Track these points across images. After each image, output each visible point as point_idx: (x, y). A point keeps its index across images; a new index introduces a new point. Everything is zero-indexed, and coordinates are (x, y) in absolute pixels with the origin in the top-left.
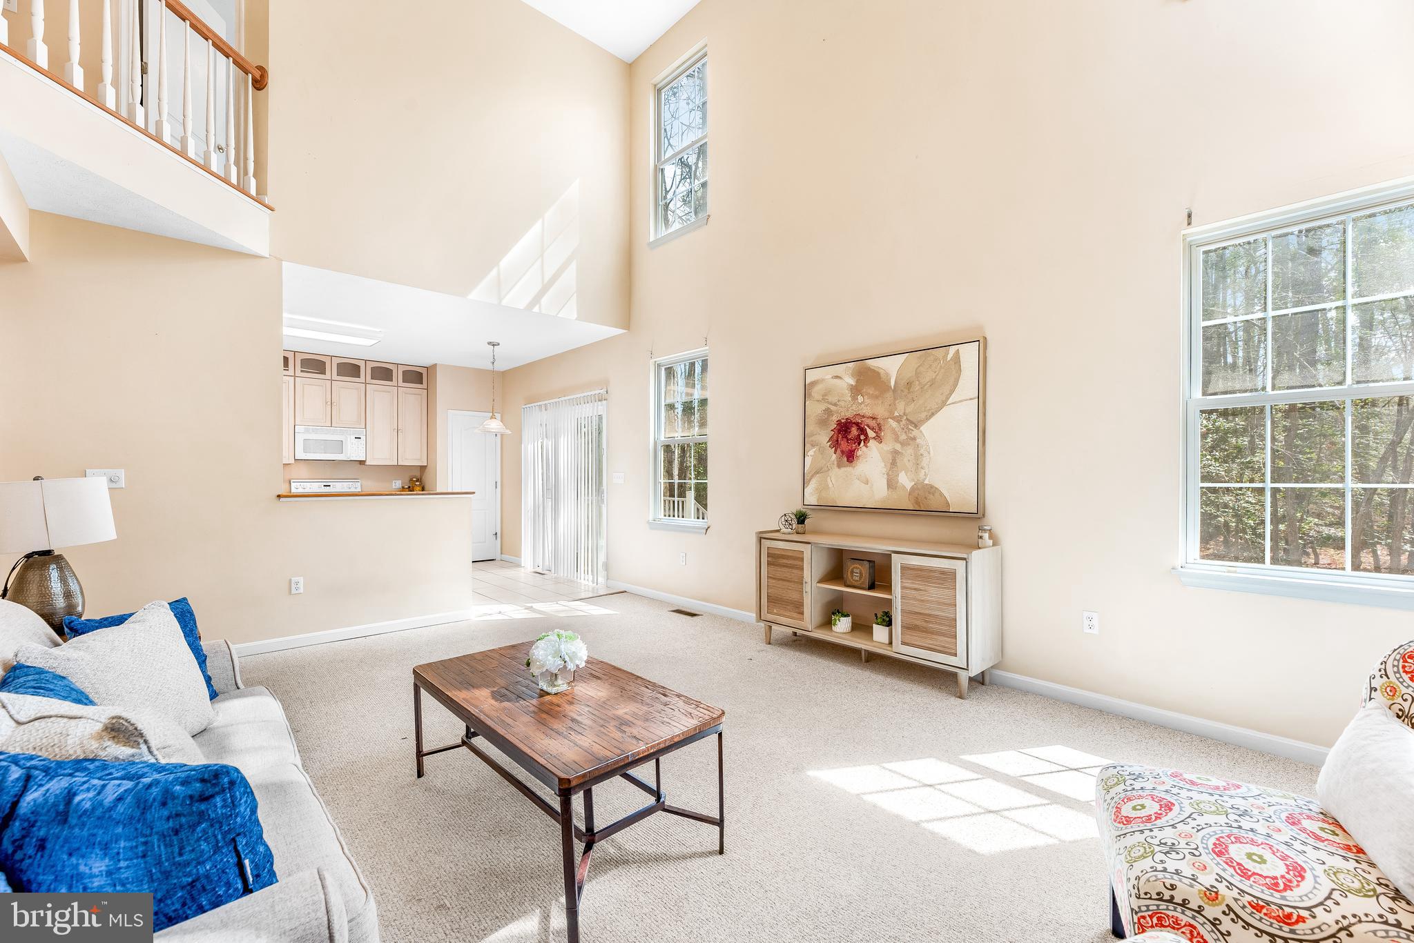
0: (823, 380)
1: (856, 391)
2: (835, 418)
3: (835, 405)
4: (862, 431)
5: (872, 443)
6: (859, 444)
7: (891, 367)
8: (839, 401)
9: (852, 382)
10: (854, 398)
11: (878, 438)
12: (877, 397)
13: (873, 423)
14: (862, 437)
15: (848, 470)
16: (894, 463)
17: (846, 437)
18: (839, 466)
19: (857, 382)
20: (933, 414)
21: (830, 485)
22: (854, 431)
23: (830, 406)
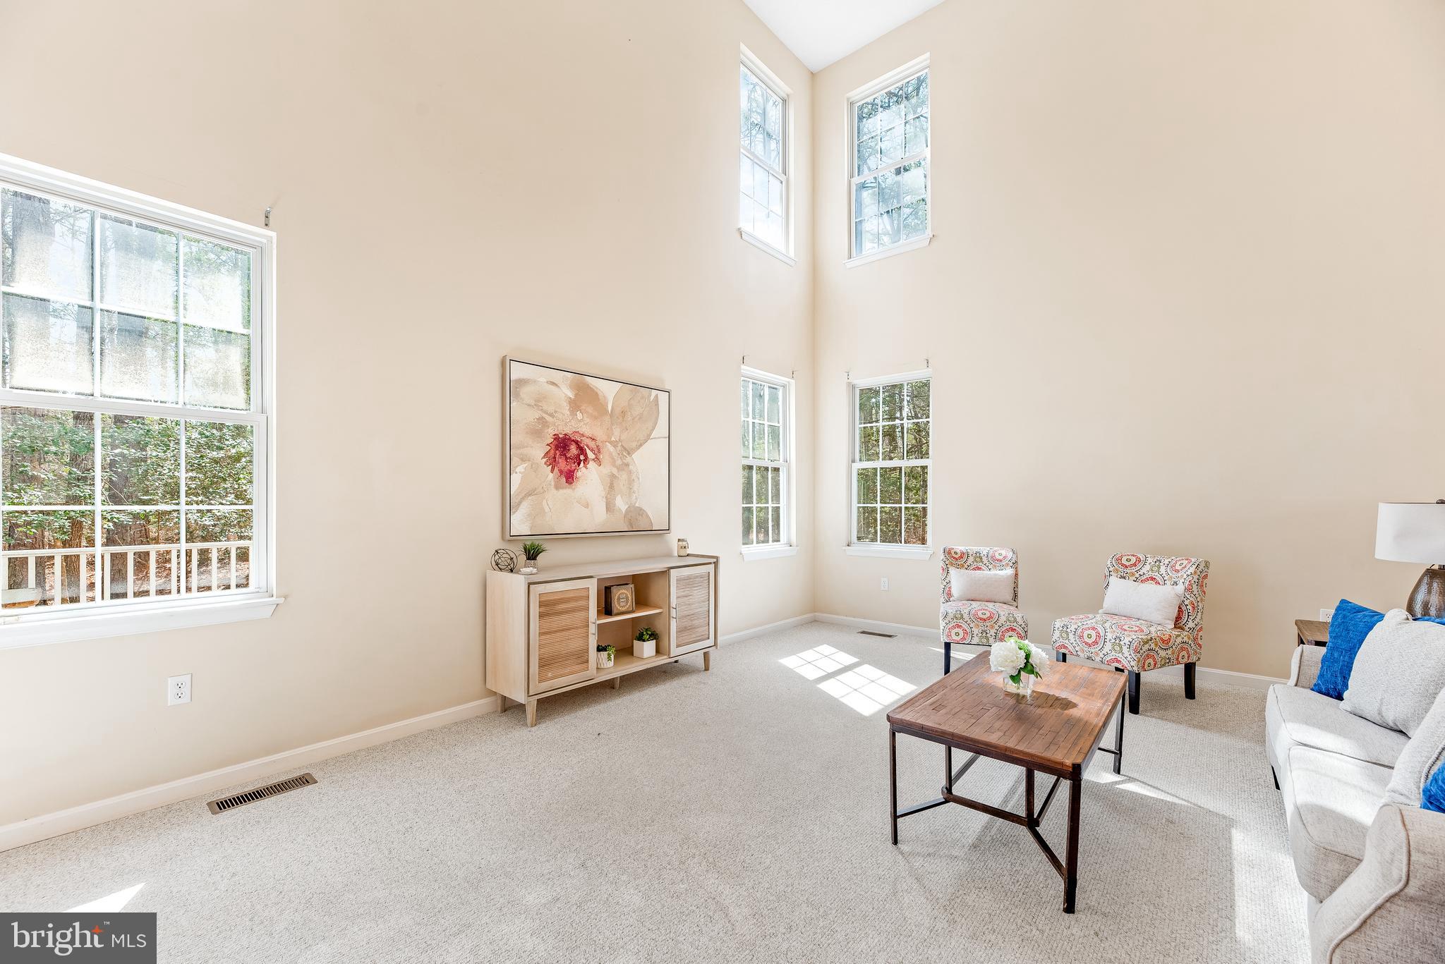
0: (536, 383)
1: (575, 405)
2: (551, 432)
3: (551, 415)
4: (582, 450)
5: (591, 465)
6: (579, 464)
7: (609, 391)
8: (556, 412)
9: (571, 394)
10: (573, 413)
11: (597, 460)
12: (596, 418)
13: (592, 444)
14: (582, 457)
15: (567, 492)
16: (611, 487)
17: (565, 455)
18: (557, 487)
19: (576, 395)
20: (641, 445)
21: (547, 509)
22: (573, 450)
23: (544, 415)
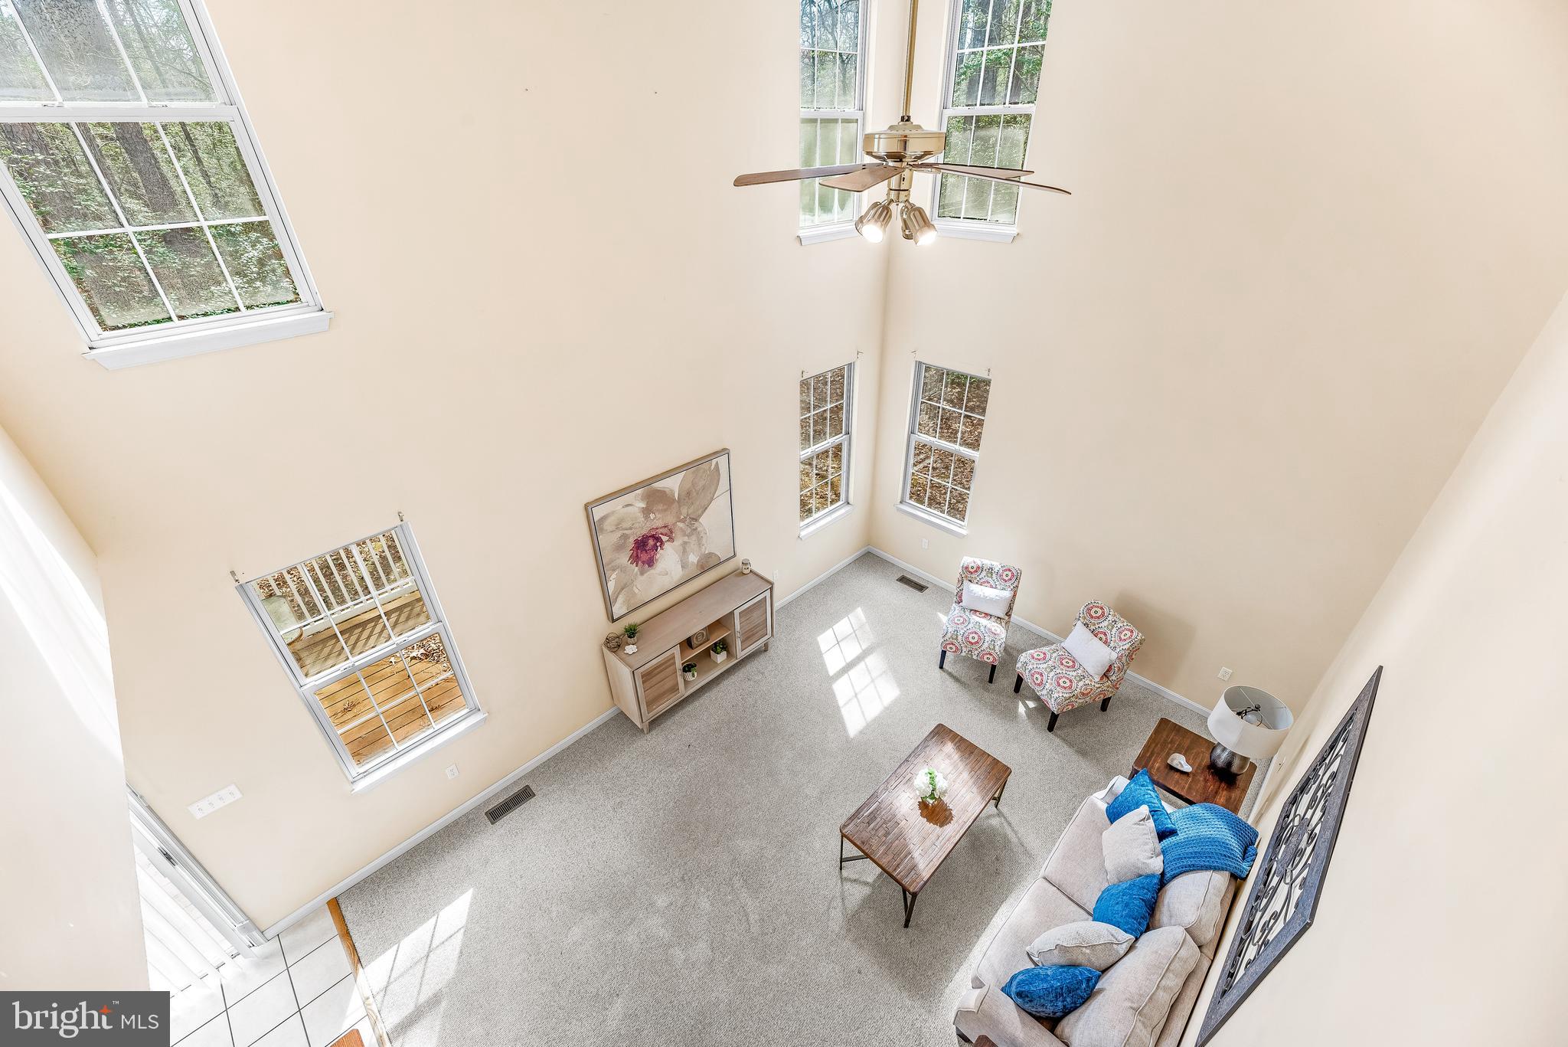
0: (613, 513)
1: (646, 511)
2: (632, 540)
3: (631, 528)
4: (658, 539)
5: (667, 545)
6: (657, 550)
7: (673, 484)
8: (633, 524)
9: (643, 505)
10: (647, 517)
11: (671, 539)
12: (665, 510)
13: (664, 531)
14: (658, 544)
15: (652, 572)
16: (684, 551)
17: (645, 550)
18: (642, 574)
19: (647, 502)
20: (706, 508)
21: (637, 591)
22: (651, 543)
23: (626, 532)
